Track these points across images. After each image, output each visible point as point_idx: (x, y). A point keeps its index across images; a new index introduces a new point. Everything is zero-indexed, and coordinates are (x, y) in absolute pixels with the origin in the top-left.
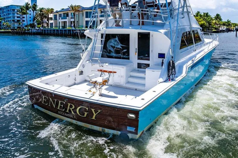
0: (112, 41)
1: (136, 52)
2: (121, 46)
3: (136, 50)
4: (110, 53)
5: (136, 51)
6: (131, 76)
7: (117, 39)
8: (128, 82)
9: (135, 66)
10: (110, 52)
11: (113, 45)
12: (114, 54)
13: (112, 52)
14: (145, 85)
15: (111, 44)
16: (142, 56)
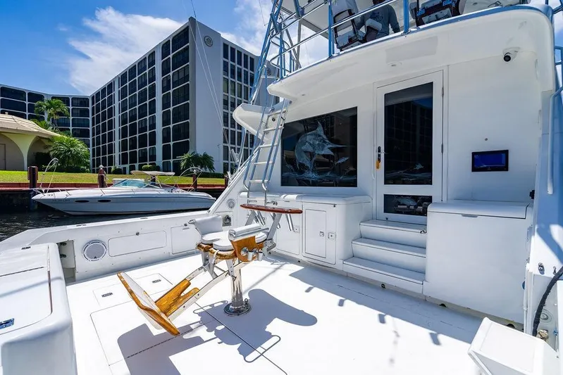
0: (308, 138)
1: (379, 160)
2: (332, 149)
3: (379, 151)
4: (301, 172)
5: (379, 156)
6: (362, 238)
7: (320, 130)
8: (353, 257)
9: (374, 205)
10: (303, 168)
11: (310, 149)
12: (311, 175)
13: (307, 168)
14: (424, 273)
15: (304, 148)
16: (400, 172)
